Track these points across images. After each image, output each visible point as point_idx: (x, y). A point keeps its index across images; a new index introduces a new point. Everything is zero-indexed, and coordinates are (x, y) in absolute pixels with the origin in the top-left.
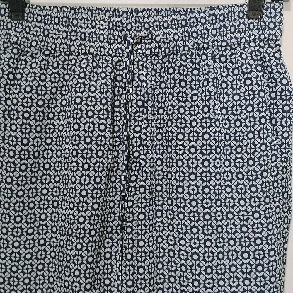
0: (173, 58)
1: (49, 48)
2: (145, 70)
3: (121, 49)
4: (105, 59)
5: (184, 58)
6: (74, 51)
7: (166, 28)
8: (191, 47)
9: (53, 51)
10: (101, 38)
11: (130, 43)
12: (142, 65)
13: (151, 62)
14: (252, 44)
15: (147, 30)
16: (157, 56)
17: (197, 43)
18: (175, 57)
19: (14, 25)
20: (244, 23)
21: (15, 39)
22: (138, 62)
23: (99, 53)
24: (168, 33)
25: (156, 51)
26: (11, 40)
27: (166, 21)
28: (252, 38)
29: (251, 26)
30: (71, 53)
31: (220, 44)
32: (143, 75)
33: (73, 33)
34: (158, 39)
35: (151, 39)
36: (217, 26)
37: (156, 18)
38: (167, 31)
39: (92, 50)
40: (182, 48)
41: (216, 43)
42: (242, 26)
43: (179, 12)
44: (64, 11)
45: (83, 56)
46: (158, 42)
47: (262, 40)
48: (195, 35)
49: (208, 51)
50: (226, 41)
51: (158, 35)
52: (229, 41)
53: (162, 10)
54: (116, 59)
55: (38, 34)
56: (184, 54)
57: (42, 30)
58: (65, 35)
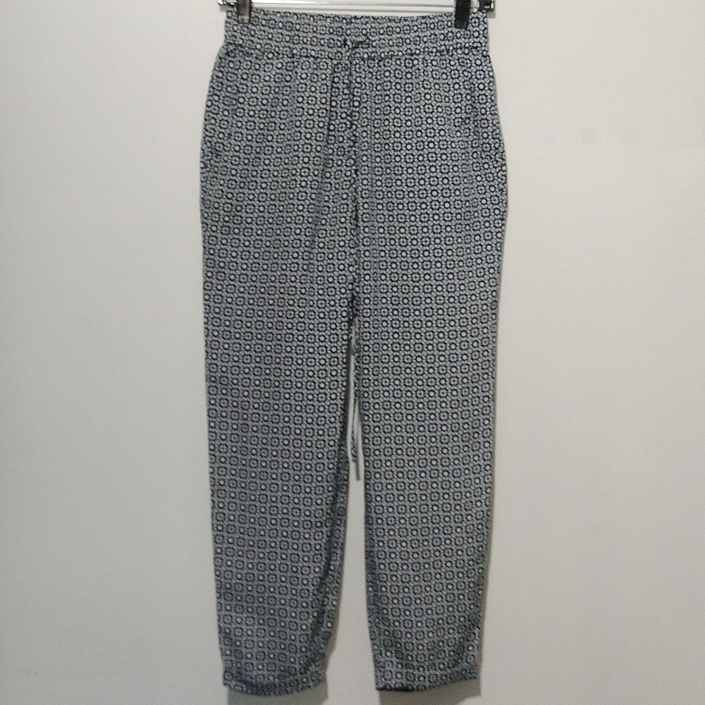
0: (388, 62)
1: (273, 51)
2: (363, 72)
3: (341, 52)
4: (326, 62)
5: (398, 62)
6: (296, 54)
7: (382, 34)
8: (404, 53)
10: (322, 42)
11: (350, 47)
12: (360, 68)
13: (368, 66)
14: (459, 51)
15: (365, 35)
16: (373, 60)
17: (410, 49)
18: (390, 61)
19: (239, 27)
20: (452, 32)
21: (241, 42)
23: (320, 56)
24: (384, 39)
25: (373, 55)
26: (237, 43)
27: (382, 28)
28: (459, 46)
29: (459, 35)
30: (293, 57)
31: (430, 50)
32: (360, 77)
33: (296, 37)
34: (374, 44)
35: (368, 44)
36: (428, 33)
37: (373, 25)
38: (383, 37)
39: (313, 53)
40: (396, 53)
41: (426, 49)
42: (450, 34)
43: (394, 20)
44: (287, 16)
45: (304, 59)
46: (375, 47)
47: (467, 48)
48: (408, 41)
49: (420, 56)
50: (436, 48)
51: (375, 41)
52: (438, 48)
53: (378, 18)
54: (335, 62)
55: (263, 37)
56: (399, 59)
57: (267, 34)
58: (288, 38)
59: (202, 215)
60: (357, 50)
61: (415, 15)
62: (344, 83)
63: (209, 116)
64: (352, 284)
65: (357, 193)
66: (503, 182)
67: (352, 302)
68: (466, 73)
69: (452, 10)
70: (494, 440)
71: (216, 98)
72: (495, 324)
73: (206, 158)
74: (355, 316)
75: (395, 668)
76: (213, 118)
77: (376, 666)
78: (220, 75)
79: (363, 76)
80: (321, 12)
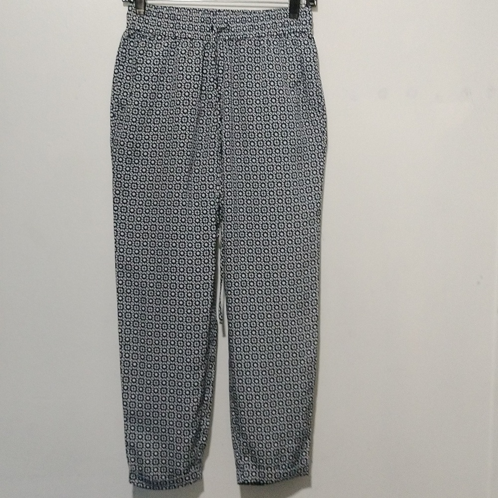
0: (243, 42)
1: (161, 34)
2: (225, 49)
3: (209, 35)
4: (199, 42)
5: (250, 42)
6: (178, 37)
7: (238, 23)
8: (254, 36)
9: (163, 36)
10: (196, 28)
11: (216, 31)
12: (223, 46)
13: (229, 45)
14: (292, 35)
15: (226, 23)
16: (232, 41)
17: (258, 33)
18: (244, 42)
19: (137, 18)
20: (287, 21)
21: (138, 28)
22: (220, 44)
23: (194, 38)
25: (232, 37)
26: (136, 29)
27: (238, 18)
28: (292, 31)
29: (292, 23)
30: (176, 39)
31: (272, 34)
32: (223, 53)
33: (178, 25)
34: (233, 29)
35: (229, 30)
36: (271, 22)
37: (232, 16)
38: (239, 25)
39: (190, 36)
40: (248, 36)
41: (270, 33)
42: (286, 23)
43: (246, 13)
44: (171, 10)
45: (184, 40)
46: (233, 32)
47: (298, 32)
48: (257, 28)
49: (265, 38)
50: (276, 32)
51: (233, 27)
52: (278, 33)
53: (236, 11)
54: (205, 42)
55: (154, 24)
56: (250, 40)
57: (157, 22)
58: (172, 25)
59: (112, 151)
60: (221, 34)
61: (261, 9)
62: (211, 57)
63: (116, 80)
64: (219, 198)
65: (222, 134)
66: (324, 127)
67: (219, 211)
68: (297, 50)
69: (287, 6)
70: (319, 308)
71: (121, 68)
72: (320, 226)
73: (114, 110)
74: (221, 221)
75: (251, 468)
76: (119, 81)
77: (237, 468)
78: (124, 51)
79: (225, 52)
80: (195, 7)
